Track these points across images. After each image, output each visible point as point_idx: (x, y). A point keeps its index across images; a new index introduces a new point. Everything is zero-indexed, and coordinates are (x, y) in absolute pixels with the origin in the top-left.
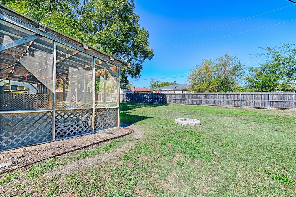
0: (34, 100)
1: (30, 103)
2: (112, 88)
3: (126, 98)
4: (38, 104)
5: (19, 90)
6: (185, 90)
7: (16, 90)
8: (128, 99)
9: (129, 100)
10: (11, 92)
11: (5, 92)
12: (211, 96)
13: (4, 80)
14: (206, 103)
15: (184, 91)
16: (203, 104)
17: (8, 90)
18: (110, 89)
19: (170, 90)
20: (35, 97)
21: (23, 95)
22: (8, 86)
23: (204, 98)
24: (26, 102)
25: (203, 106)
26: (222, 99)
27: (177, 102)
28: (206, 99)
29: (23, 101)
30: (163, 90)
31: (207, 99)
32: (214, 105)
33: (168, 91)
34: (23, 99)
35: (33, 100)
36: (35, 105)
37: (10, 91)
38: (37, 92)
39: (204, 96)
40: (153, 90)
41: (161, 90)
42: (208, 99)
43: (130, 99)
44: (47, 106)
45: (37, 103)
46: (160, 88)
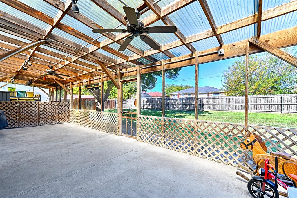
0: (52, 111)
1: (46, 116)
2: (128, 93)
3: (147, 104)
4: (57, 116)
5: (28, 97)
6: (212, 93)
7: (24, 97)
8: (149, 105)
9: (150, 107)
10: (18, 100)
11: (11, 100)
12: (271, 100)
13: (8, 84)
14: (263, 109)
15: (209, 95)
16: (258, 110)
17: (14, 98)
18: (126, 93)
19: (192, 94)
20: (53, 107)
21: (37, 105)
22: (13, 92)
23: (260, 103)
24: (41, 114)
25: (258, 113)
26: (289, 103)
27: (218, 108)
28: (263, 103)
29: (37, 113)
30: (183, 94)
31: (265, 104)
32: (276, 111)
33: (189, 94)
34: (37, 110)
35: (50, 111)
36: (53, 118)
37: (16, 98)
38: (50, 99)
39: (260, 100)
40: (170, 95)
41: (181, 94)
42: (267, 104)
43: (151, 105)
44: (69, 119)
45: (55, 115)
46: (180, 92)
